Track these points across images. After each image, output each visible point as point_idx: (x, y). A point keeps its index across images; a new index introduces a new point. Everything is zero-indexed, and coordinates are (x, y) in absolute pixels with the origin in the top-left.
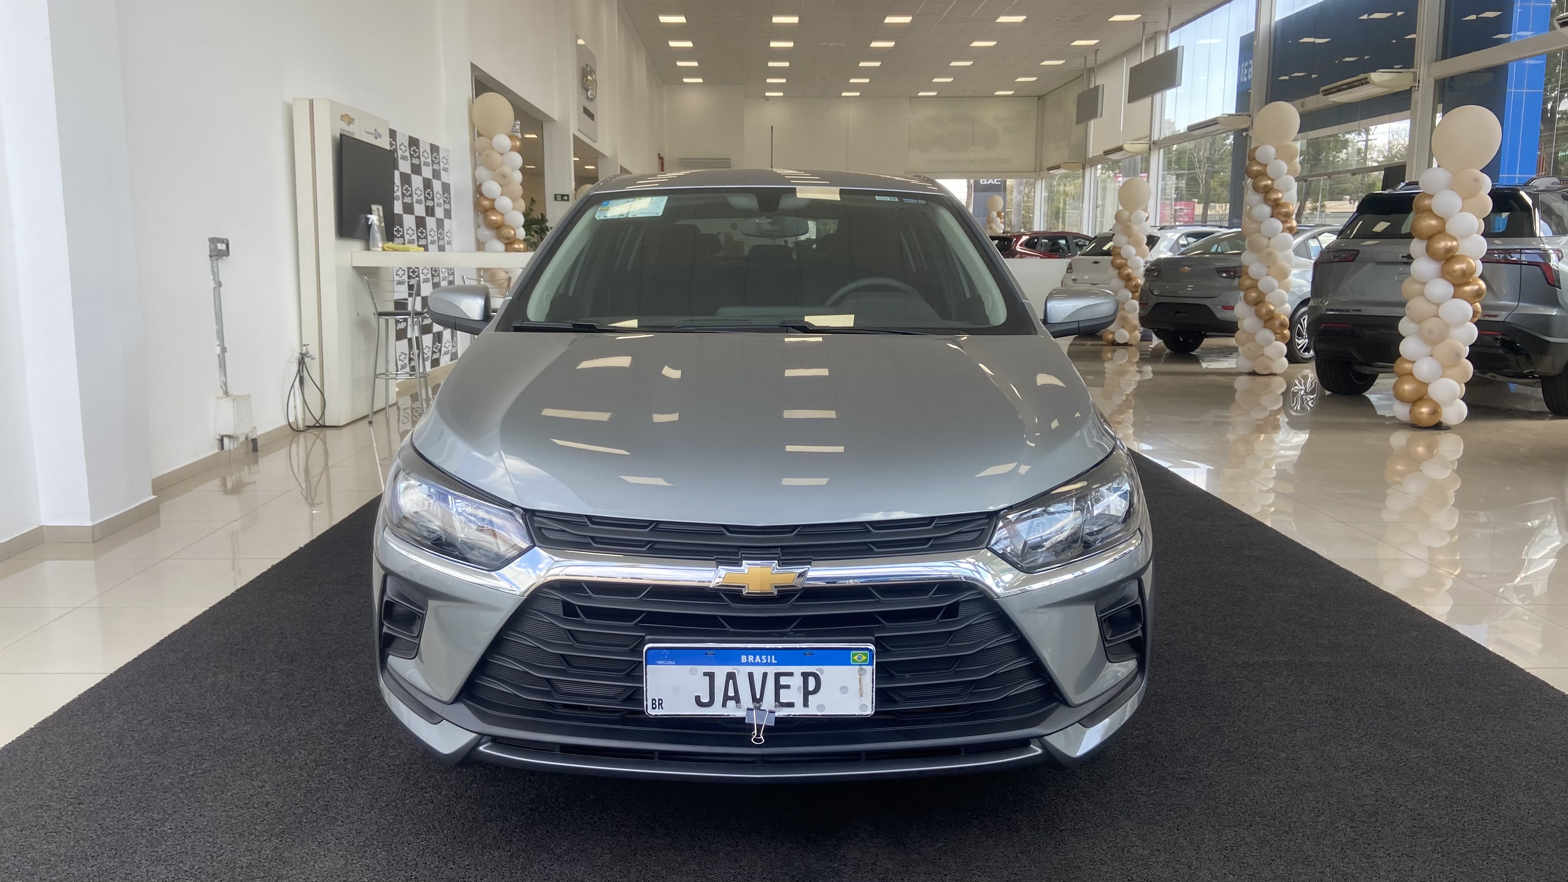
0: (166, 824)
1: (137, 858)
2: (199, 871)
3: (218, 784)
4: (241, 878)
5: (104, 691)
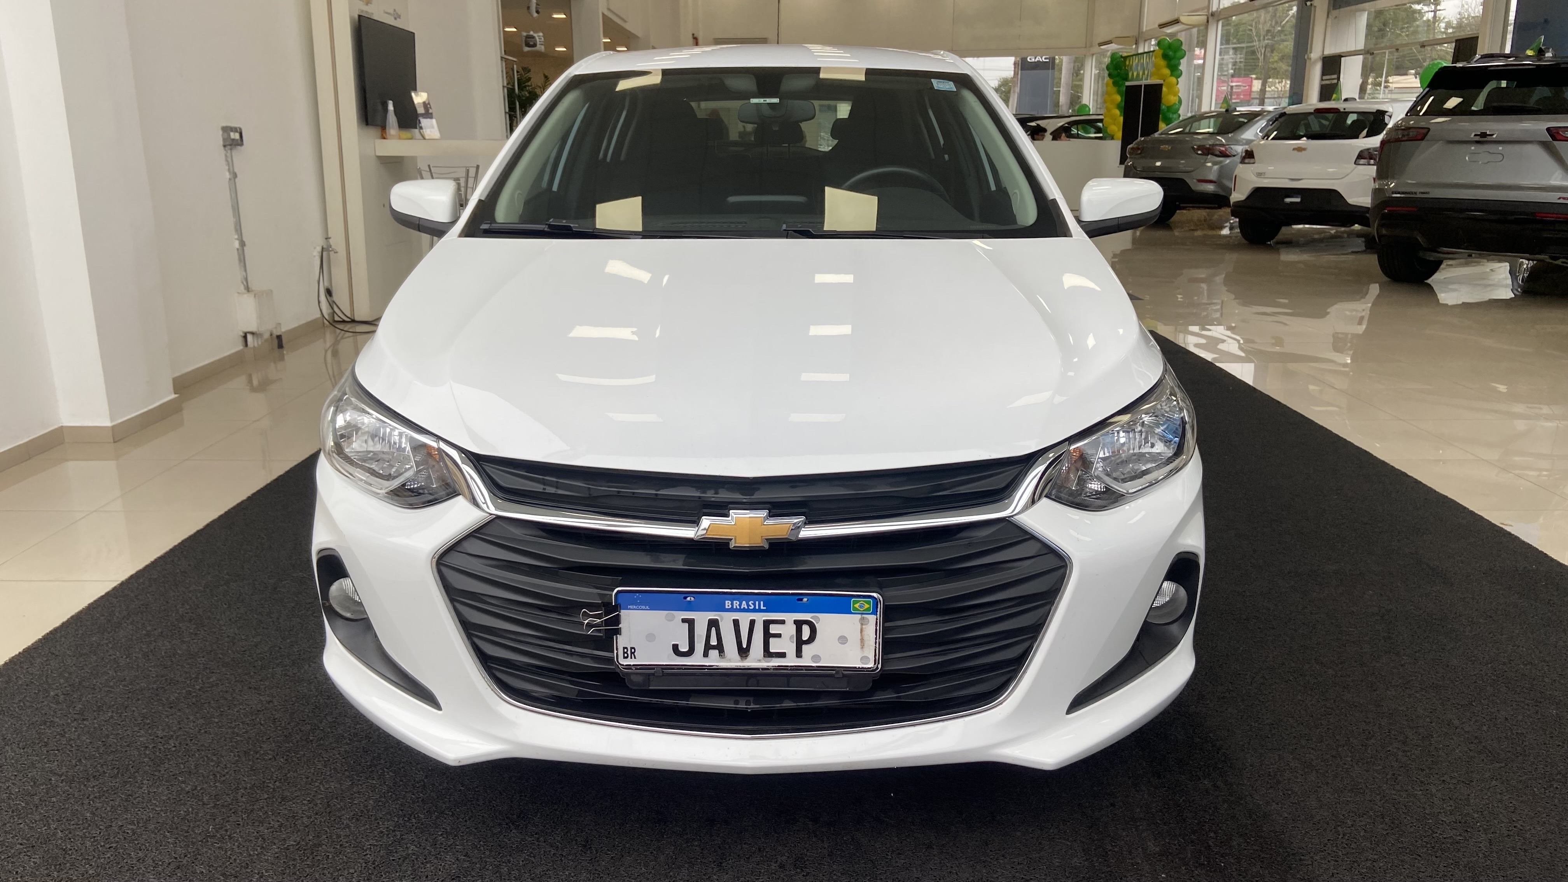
5: (114, 599)
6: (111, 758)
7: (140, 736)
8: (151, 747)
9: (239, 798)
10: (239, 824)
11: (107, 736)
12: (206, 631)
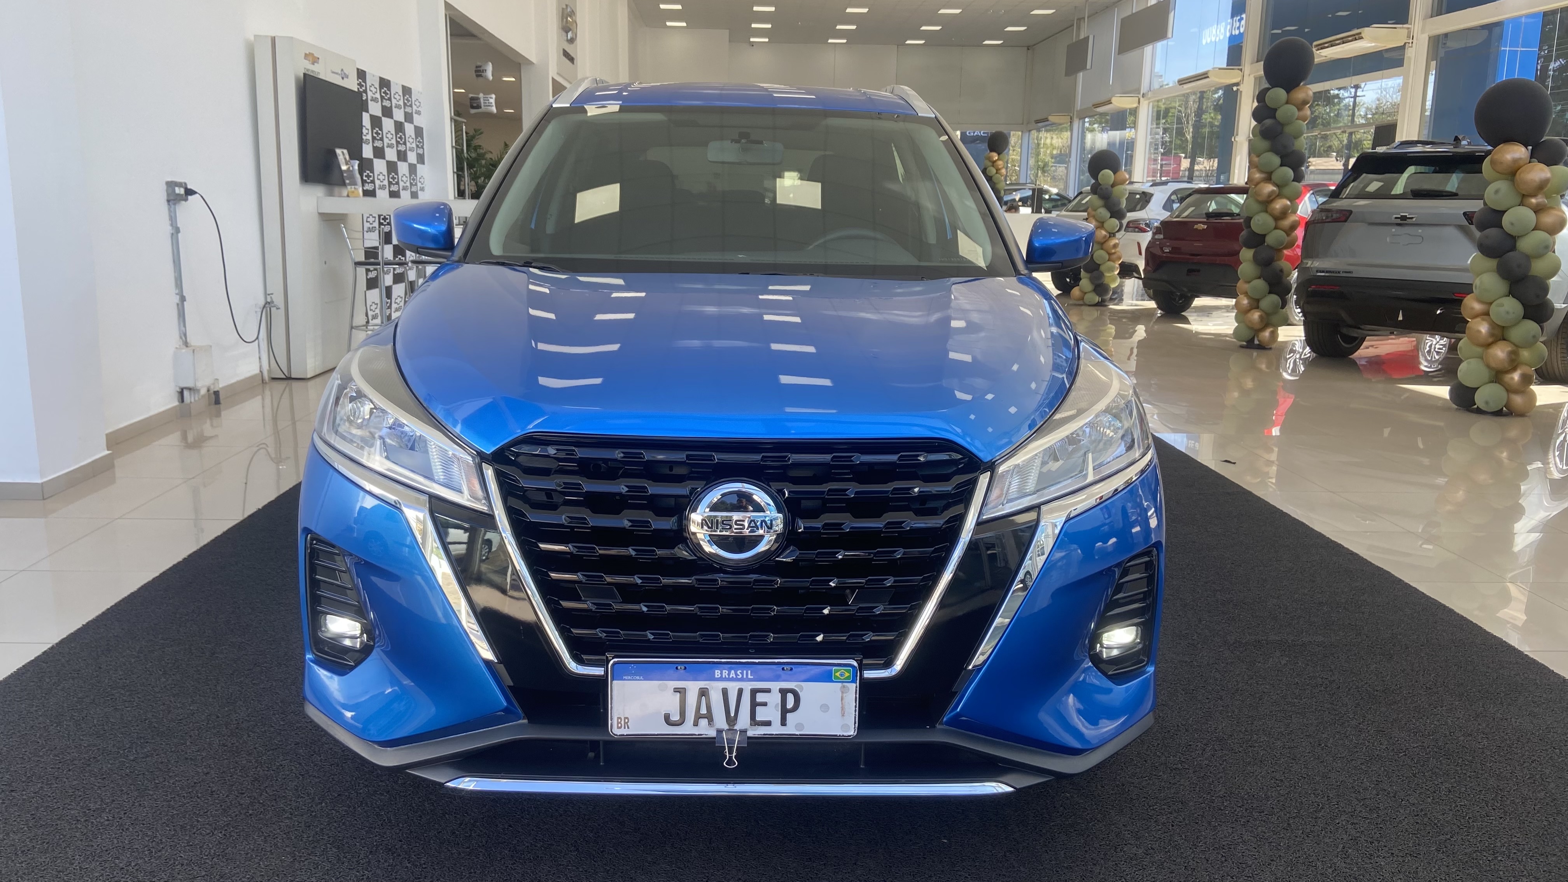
0: (103, 815)
1: (70, 853)
2: (136, 867)
3: (161, 770)
4: (180, 877)
5: (44, 664)
7: (71, 809)
12: (140, 698)
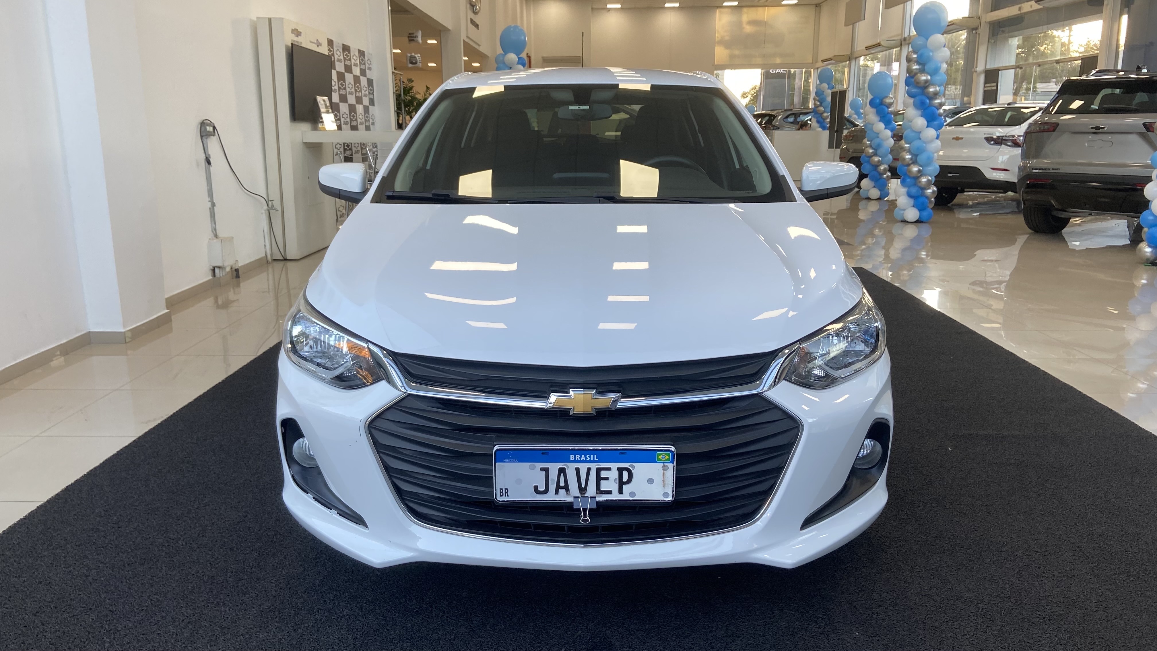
5: (135, 449)
6: (139, 553)
7: (158, 539)
8: (166, 545)
9: (228, 579)
10: (228, 595)
11: (136, 538)
12: (199, 469)
